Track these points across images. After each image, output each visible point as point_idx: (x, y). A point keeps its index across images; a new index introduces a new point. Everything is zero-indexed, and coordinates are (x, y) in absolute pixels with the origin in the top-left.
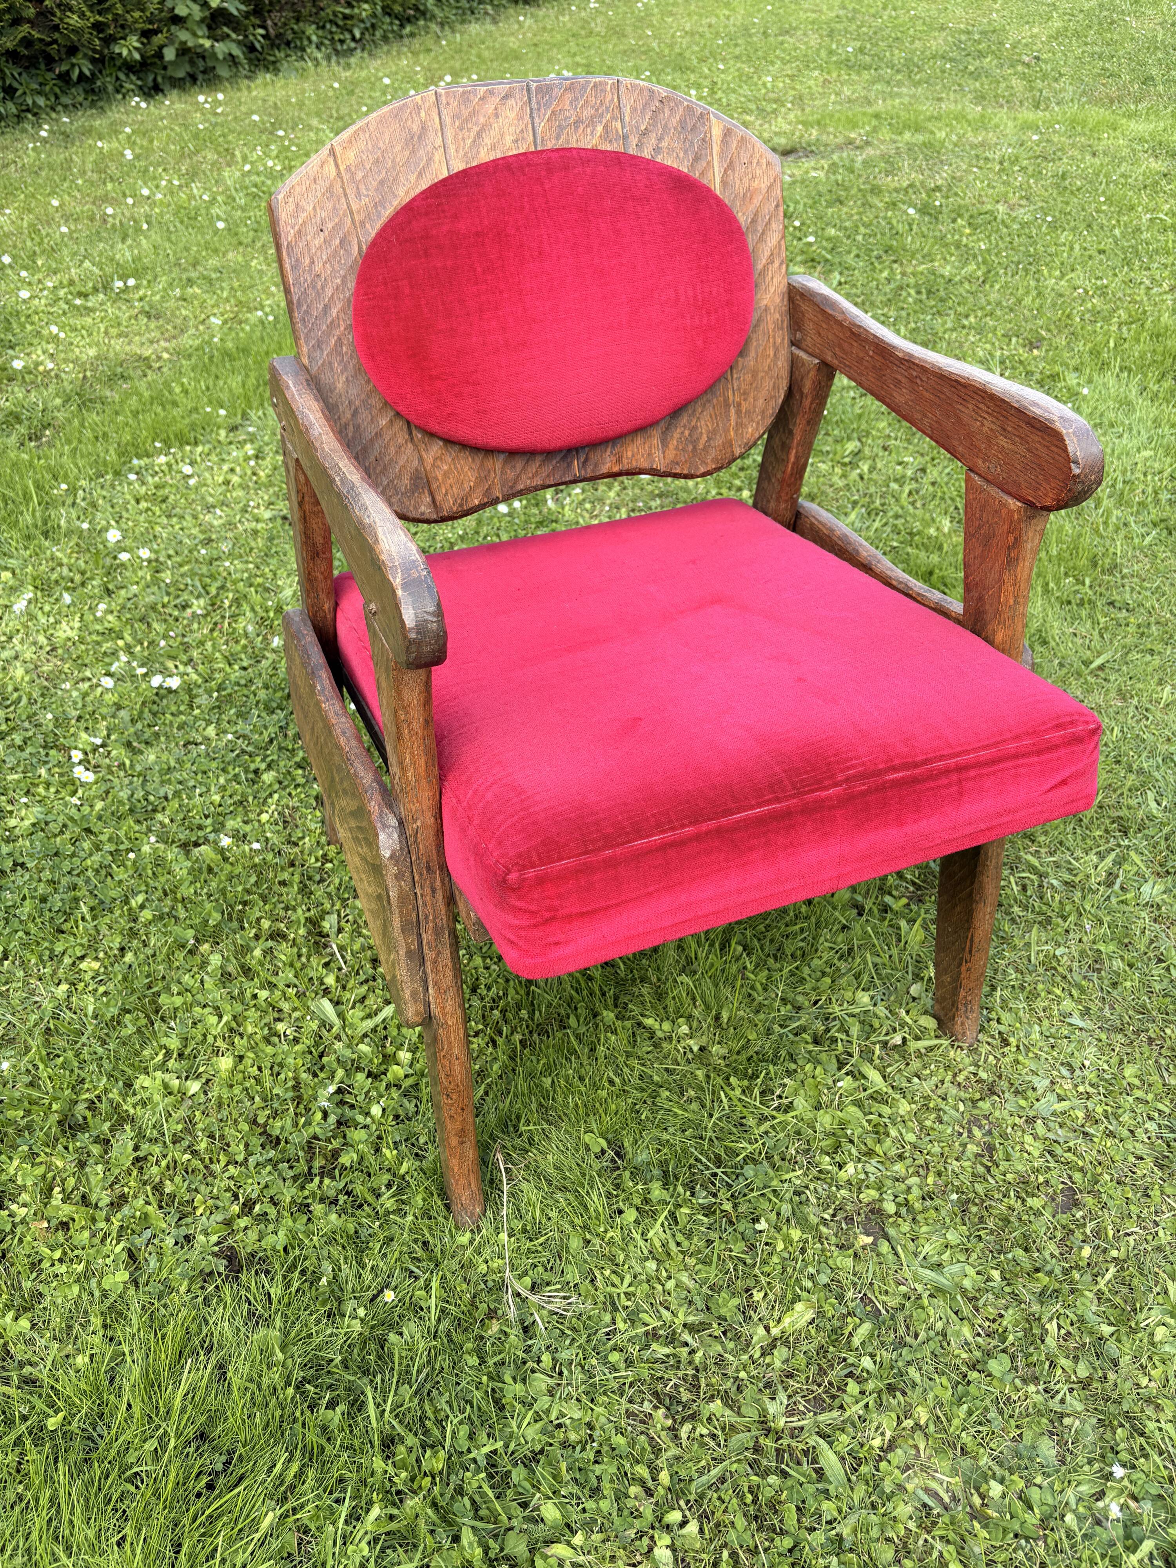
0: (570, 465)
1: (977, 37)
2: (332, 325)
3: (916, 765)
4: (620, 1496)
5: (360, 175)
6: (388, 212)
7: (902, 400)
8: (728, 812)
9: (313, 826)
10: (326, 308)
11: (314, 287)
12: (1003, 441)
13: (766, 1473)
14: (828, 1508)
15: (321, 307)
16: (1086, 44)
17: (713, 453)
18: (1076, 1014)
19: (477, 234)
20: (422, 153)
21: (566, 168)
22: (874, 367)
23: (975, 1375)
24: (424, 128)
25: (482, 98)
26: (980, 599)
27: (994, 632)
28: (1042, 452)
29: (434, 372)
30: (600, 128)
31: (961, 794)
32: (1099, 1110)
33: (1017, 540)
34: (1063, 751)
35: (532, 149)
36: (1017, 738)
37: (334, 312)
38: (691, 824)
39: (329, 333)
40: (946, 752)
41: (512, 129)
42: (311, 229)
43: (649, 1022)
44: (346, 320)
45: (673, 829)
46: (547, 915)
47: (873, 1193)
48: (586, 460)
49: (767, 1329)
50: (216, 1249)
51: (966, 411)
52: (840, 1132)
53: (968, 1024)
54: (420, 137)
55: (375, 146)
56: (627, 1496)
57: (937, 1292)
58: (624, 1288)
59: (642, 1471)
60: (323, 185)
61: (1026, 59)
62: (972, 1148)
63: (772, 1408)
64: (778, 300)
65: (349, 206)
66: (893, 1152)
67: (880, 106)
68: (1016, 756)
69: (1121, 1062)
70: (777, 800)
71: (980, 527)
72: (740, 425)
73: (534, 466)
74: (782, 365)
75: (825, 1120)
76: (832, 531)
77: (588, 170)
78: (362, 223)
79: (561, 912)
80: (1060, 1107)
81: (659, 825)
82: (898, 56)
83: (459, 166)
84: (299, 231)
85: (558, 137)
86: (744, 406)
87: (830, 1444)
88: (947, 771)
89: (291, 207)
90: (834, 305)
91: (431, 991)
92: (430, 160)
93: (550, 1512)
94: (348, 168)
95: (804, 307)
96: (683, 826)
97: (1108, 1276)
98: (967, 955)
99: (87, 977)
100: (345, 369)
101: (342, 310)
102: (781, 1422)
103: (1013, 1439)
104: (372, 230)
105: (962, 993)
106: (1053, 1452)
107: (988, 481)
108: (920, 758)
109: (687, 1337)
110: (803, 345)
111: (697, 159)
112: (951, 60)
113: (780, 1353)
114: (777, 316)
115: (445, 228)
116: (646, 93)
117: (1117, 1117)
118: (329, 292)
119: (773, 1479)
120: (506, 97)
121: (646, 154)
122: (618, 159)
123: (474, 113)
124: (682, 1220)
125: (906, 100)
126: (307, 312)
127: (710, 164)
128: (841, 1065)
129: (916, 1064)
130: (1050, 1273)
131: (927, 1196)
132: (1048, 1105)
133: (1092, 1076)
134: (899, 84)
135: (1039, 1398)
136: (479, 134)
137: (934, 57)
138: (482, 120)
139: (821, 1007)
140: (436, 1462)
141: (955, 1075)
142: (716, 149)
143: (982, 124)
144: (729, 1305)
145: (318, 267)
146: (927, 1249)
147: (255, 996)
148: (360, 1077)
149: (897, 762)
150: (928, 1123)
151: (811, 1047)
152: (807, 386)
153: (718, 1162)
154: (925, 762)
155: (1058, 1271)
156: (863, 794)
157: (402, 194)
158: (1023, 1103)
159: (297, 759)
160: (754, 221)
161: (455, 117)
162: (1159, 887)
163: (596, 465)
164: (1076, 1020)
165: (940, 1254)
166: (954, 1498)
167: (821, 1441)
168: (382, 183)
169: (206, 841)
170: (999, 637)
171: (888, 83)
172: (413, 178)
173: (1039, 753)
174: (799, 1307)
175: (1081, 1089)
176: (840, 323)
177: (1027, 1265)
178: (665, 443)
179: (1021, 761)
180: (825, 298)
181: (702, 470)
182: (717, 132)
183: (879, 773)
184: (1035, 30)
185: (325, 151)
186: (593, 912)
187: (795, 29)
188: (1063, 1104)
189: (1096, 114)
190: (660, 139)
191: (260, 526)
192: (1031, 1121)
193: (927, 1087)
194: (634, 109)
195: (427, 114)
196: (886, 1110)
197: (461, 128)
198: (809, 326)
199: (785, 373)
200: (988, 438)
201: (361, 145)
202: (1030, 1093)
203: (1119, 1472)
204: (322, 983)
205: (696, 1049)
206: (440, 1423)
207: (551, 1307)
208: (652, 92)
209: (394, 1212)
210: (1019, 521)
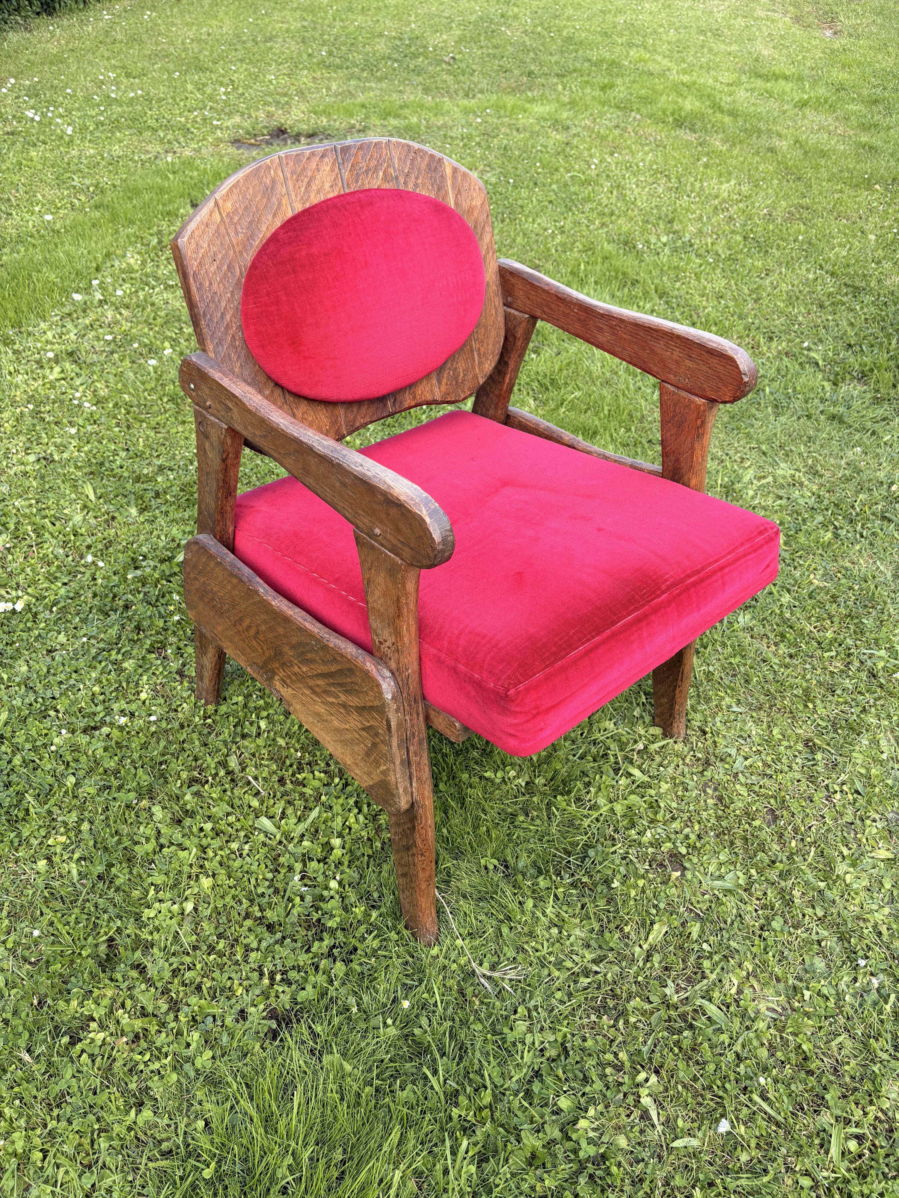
0: (385, 405)
1: (407, 42)
2: (227, 328)
3: (699, 572)
4: (603, 1076)
5: (236, 219)
6: (257, 243)
7: (605, 340)
8: (614, 623)
9: (185, 695)
10: (223, 315)
11: (213, 302)
12: (689, 363)
13: (680, 1032)
14: (725, 1038)
15: (219, 315)
16: (482, 47)
17: (467, 385)
18: (734, 705)
19: (325, 255)
20: (274, 199)
21: (371, 204)
22: (579, 320)
23: (767, 933)
24: (273, 181)
25: (308, 159)
26: (677, 460)
27: (689, 480)
28: (720, 369)
29: (307, 354)
30: (381, 174)
31: (724, 584)
32: (769, 759)
33: (703, 422)
34: (766, 547)
35: (342, 192)
36: (742, 544)
37: (228, 317)
38: (598, 634)
39: (226, 332)
40: (711, 560)
41: (329, 179)
42: (208, 261)
43: (487, 774)
44: (237, 322)
45: (588, 640)
46: (534, 712)
47: (669, 845)
48: (395, 400)
49: (640, 946)
50: (265, 1014)
51: (659, 347)
52: (630, 814)
53: (680, 726)
54: (272, 189)
55: (244, 196)
56: (606, 1076)
57: (728, 892)
58: (545, 951)
59: (609, 1057)
60: (213, 227)
61: (447, 59)
62: (710, 802)
63: (668, 991)
64: (494, 277)
65: (231, 240)
66: (668, 816)
67: (361, 98)
68: (745, 556)
69: (769, 727)
70: (637, 609)
71: (674, 416)
72: (481, 363)
73: (364, 409)
74: (501, 319)
75: (619, 808)
76: (538, 425)
77: (385, 204)
78: (241, 252)
79: (542, 708)
80: (747, 763)
81: (580, 640)
82: (358, 58)
83: (299, 207)
84: (200, 263)
85: (357, 182)
86: (482, 350)
87: (710, 1000)
88: (714, 572)
89: (193, 246)
90: (538, 279)
91: (414, 784)
92: (280, 203)
93: (564, 1103)
94: (228, 215)
95: (513, 281)
96: (593, 637)
97: (812, 854)
98: (679, 683)
99: (58, 850)
100: (239, 358)
101: (233, 316)
102: (675, 998)
103: (801, 964)
104: (249, 257)
105: (677, 707)
106: (823, 964)
107: (678, 388)
108: (699, 567)
109: (595, 968)
110: (515, 306)
111: (439, 189)
112: (396, 60)
113: (656, 958)
114: (495, 288)
115: (304, 253)
116: (406, 148)
117: (779, 760)
118: (223, 304)
119: (686, 1033)
120: (323, 156)
121: (410, 188)
122: (398, 195)
123: (304, 169)
124: (561, 896)
125: (378, 93)
126: (211, 320)
127: (447, 192)
128: (616, 771)
129: (658, 759)
130: (781, 862)
131: (699, 837)
132: (739, 764)
133: (757, 740)
134: (367, 80)
135: (804, 935)
136: (309, 184)
137: (383, 58)
138: (310, 174)
139: (586, 737)
140: (487, 1097)
141: (683, 759)
142: (449, 182)
143: (437, 110)
144: (614, 939)
145: (215, 287)
146: (711, 869)
147: (201, 829)
148: (314, 864)
149: (688, 572)
150: (680, 793)
151: (592, 765)
152: (520, 333)
153: (569, 854)
154: (703, 569)
155: (784, 859)
156: (679, 594)
157: (264, 229)
158: (727, 766)
159: (147, 646)
160: (475, 227)
161: (292, 173)
162: (748, 617)
163: (401, 403)
164: (735, 709)
165: (719, 869)
166: (783, 1009)
167: (703, 1001)
168: (251, 223)
169: (103, 723)
170: (693, 482)
171: (359, 79)
172: (270, 217)
173: (755, 551)
174: (656, 927)
175: (754, 749)
176: (547, 292)
177: (767, 860)
178: (439, 382)
179: (748, 557)
180: (531, 275)
181: (463, 396)
182: (448, 171)
183: (683, 580)
184: (445, 37)
185: (211, 204)
186: (558, 704)
187: (275, 37)
188: (750, 760)
189: (510, 101)
190: (417, 178)
191: (28, 468)
192: (736, 775)
193: (670, 770)
194: (400, 159)
195: (275, 172)
196: (652, 792)
197: (297, 180)
198: (520, 294)
199: (502, 325)
200: (677, 362)
201: (235, 197)
202: (728, 759)
203: (862, 962)
204: (250, 807)
205: (523, 784)
206: (480, 1073)
207: (508, 977)
208: (409, 146)
209: (379, 949)
210: (704, 411)
